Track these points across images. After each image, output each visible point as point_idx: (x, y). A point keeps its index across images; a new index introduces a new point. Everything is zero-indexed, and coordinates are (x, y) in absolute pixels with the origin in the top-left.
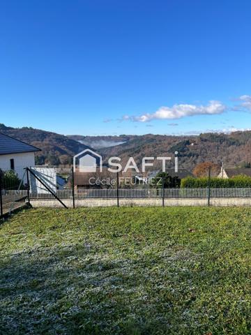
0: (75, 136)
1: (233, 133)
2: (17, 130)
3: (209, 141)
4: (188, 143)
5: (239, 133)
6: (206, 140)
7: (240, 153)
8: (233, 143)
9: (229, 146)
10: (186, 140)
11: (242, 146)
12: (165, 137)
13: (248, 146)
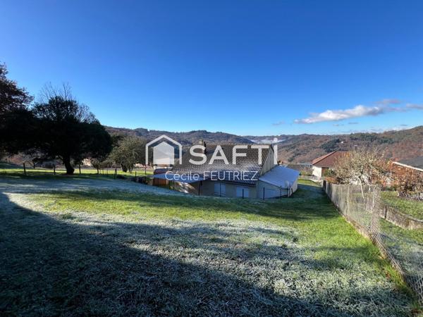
0: (248, 137)
1: (385, 133)
2: (213, 133)
3: (360, 140)
4: (338, 141)
5: (393, 133)
6: (356, 139)
7: (393, 150)
8: (386, 142)
9: (381, 143)
10: (336, 138)
11: (396, 144)
12: (318, 136)
13: (402, 144)
